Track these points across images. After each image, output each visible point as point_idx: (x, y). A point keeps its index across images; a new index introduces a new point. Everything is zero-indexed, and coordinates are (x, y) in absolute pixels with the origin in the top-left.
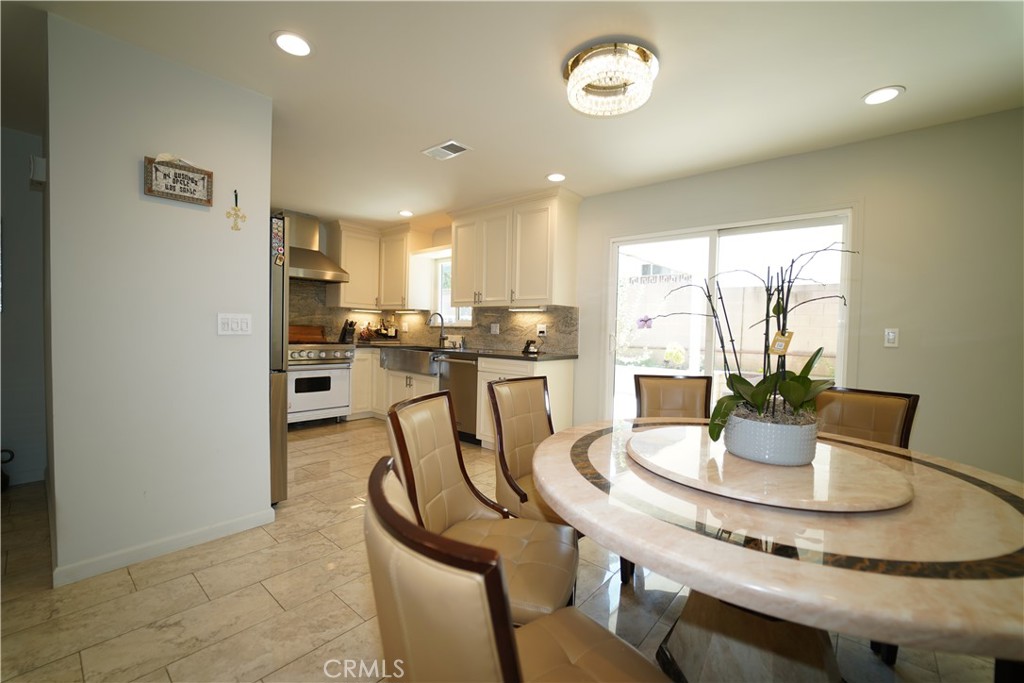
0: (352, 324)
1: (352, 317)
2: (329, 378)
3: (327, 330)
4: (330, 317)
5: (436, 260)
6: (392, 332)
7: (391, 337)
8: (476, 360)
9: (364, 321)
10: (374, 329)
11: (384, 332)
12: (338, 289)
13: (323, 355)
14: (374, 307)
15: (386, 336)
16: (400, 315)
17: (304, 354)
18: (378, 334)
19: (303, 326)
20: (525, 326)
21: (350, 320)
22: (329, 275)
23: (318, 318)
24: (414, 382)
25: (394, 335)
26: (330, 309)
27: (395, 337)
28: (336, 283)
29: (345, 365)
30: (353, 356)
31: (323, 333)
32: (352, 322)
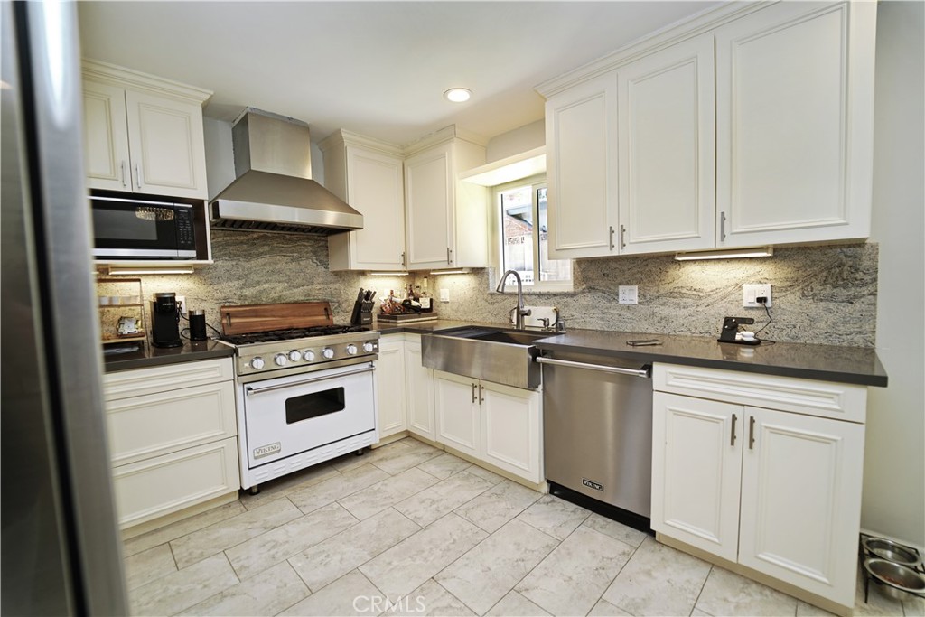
0: (369, 295)
1: (368, 284)
2: (341, 390)
3: (333, 306)
4: (336, 286)
5: (492, 188)
6: (425, 304)
7: (425, 310)
8: (649, 369)
9: (386, 290)
10: (400, 300)
11: (415, 303)
12: (346, 242)
13: (329, 354)
14: (401, 268)
15: (419, 311)
16: (435, 277)
17: (296, 357)
18: (408, 309)
19: (296, 302)
20: (707, 289)
21: (366, 290)
22: (330, 218)
23: (319, 290)
24: (486, 395)
25: (429, 307)
26: (337, 274)
27: (429, 310)
28: (341, 231)
29: (366, 366)
30: (376, 350)
31: (327, 312)
32: (369, 293)
